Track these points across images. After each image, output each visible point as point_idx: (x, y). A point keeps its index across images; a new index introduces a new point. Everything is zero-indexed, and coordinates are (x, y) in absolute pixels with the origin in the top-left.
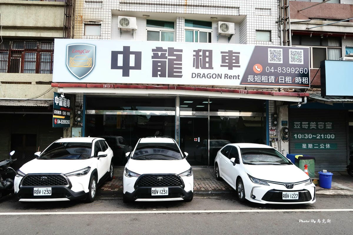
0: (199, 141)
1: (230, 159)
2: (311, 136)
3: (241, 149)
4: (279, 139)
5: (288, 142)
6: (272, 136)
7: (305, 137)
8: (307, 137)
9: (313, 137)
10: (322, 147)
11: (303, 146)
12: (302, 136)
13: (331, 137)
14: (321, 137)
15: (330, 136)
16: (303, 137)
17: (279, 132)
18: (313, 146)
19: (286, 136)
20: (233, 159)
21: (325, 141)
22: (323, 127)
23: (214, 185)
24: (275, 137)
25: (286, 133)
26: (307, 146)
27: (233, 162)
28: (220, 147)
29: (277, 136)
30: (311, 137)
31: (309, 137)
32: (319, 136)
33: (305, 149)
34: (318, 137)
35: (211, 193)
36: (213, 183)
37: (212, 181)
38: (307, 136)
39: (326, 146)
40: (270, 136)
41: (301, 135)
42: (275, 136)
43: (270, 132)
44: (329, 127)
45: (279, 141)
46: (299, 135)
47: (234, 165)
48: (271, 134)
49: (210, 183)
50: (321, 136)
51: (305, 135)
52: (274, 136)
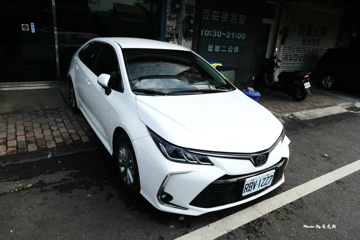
0: (33, 30)
1: (98, 75)
2: (221, 33)
3: (124, 51)
4: (179, 36)
5: (192, 41)
6: (171, 29)
7: (213, 35)
8: (216, 35)
9: (222, 35)
10: (230, 50)
11: (209, 47)
12: (210, 33)
13: (241, 37)
14: (231, 36)
15: (241, 35)
16: (211, 35)
17: (181, 23)
18: (221, 49)
19: (191, 30)
20: (105, 78)
21: (234, 42)
22: (236, 22)
23: (63, 130)
24: (174, 32)
25: (191, 26)
26: (214, 48)
27: (103, 87)
28: (77, 45)
29: (178, 30)
30: (220, 36)
31: (218, 35)
32: (230, 34)
33: (210, 52)
34: (228, 36)
35: (53, 157)
36: (63, 122)
37: (61, 117)
38: (215, 33)
39: (235, 49)
40: (167, 29)
41: (208, 32)
42: (174, 29)
43: (168, 23)
44: (242, 23)
45: (179, 38)
46: (206, 32)
47: (108, 93)
48: (169, 27)
49: (57, 123)
50: (231, 34)
51: (214, 31)
52: (172, 29)
